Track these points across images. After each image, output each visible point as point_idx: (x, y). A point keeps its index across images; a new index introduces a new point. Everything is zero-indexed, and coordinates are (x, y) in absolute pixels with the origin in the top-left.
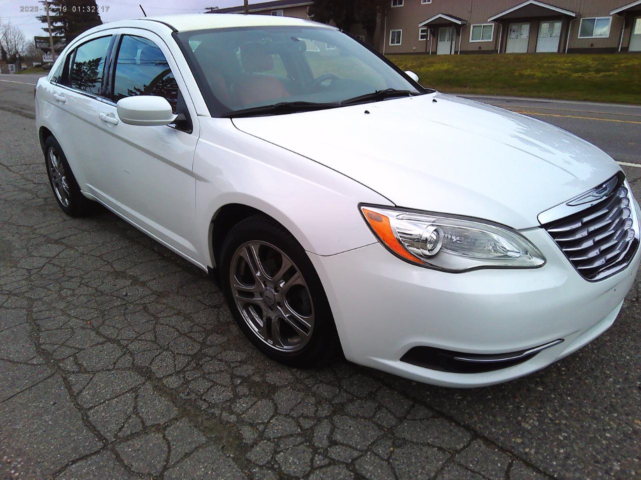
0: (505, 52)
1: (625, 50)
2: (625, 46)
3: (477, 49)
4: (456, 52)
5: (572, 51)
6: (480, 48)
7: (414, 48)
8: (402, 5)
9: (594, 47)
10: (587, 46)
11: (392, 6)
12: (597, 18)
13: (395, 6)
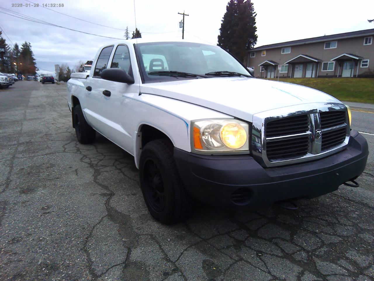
0: (293, 77)
1: (340, 76)
2: (340, 74)
3: (282, 76)
4: (274, 77)
5: (319, 77)
6: (284, 75)
7: (258, 75)
8: (254, 57)
9: (328, 75)
10: (325, 75)
11: (251, 57)
12: (329, 62)
13: (252, 57)
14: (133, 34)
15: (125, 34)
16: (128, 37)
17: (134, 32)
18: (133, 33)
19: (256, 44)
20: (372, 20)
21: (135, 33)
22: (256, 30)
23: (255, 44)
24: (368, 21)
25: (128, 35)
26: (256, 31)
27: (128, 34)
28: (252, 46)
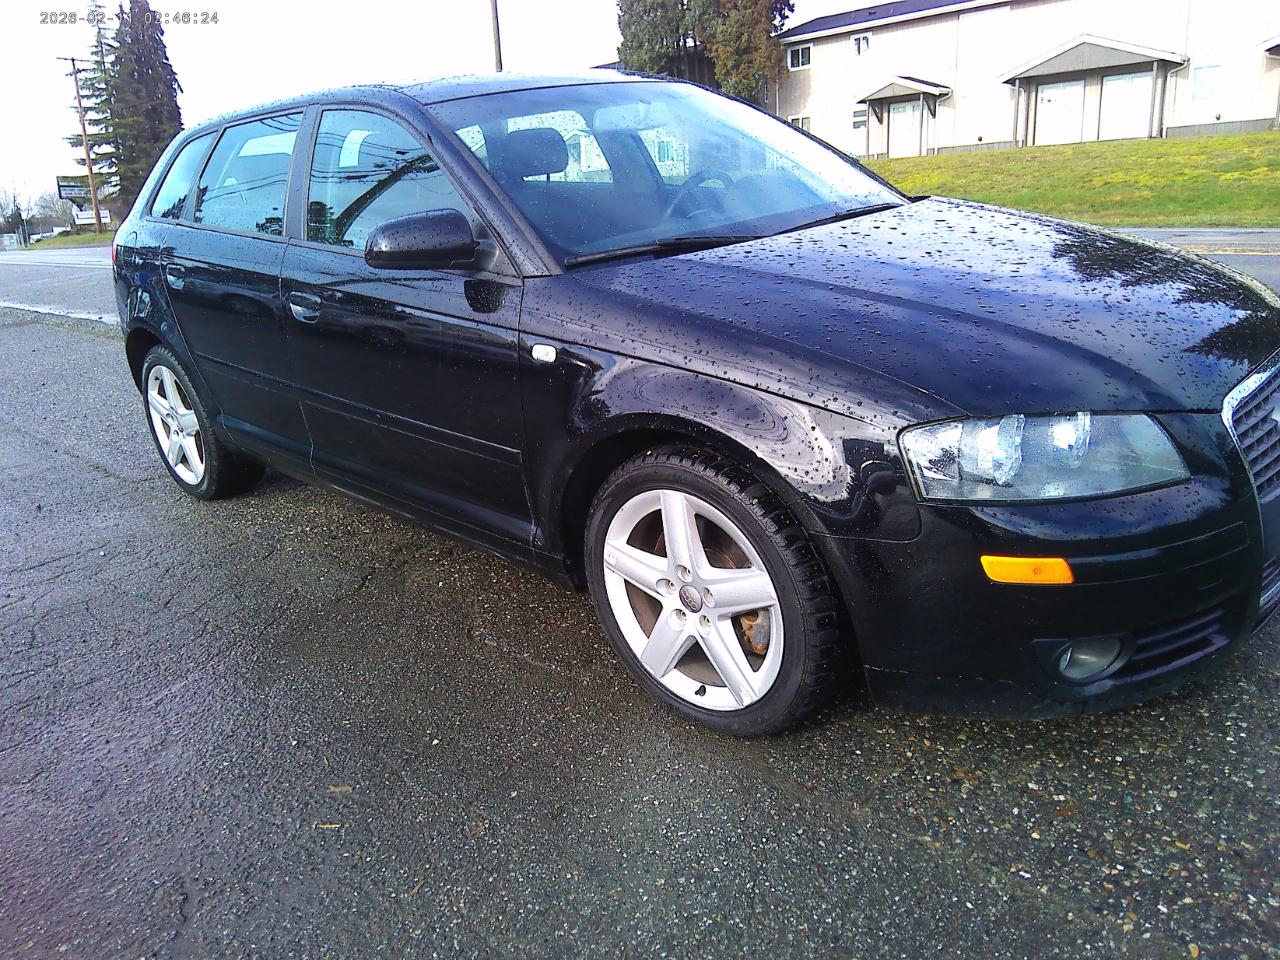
21: (128, 11)
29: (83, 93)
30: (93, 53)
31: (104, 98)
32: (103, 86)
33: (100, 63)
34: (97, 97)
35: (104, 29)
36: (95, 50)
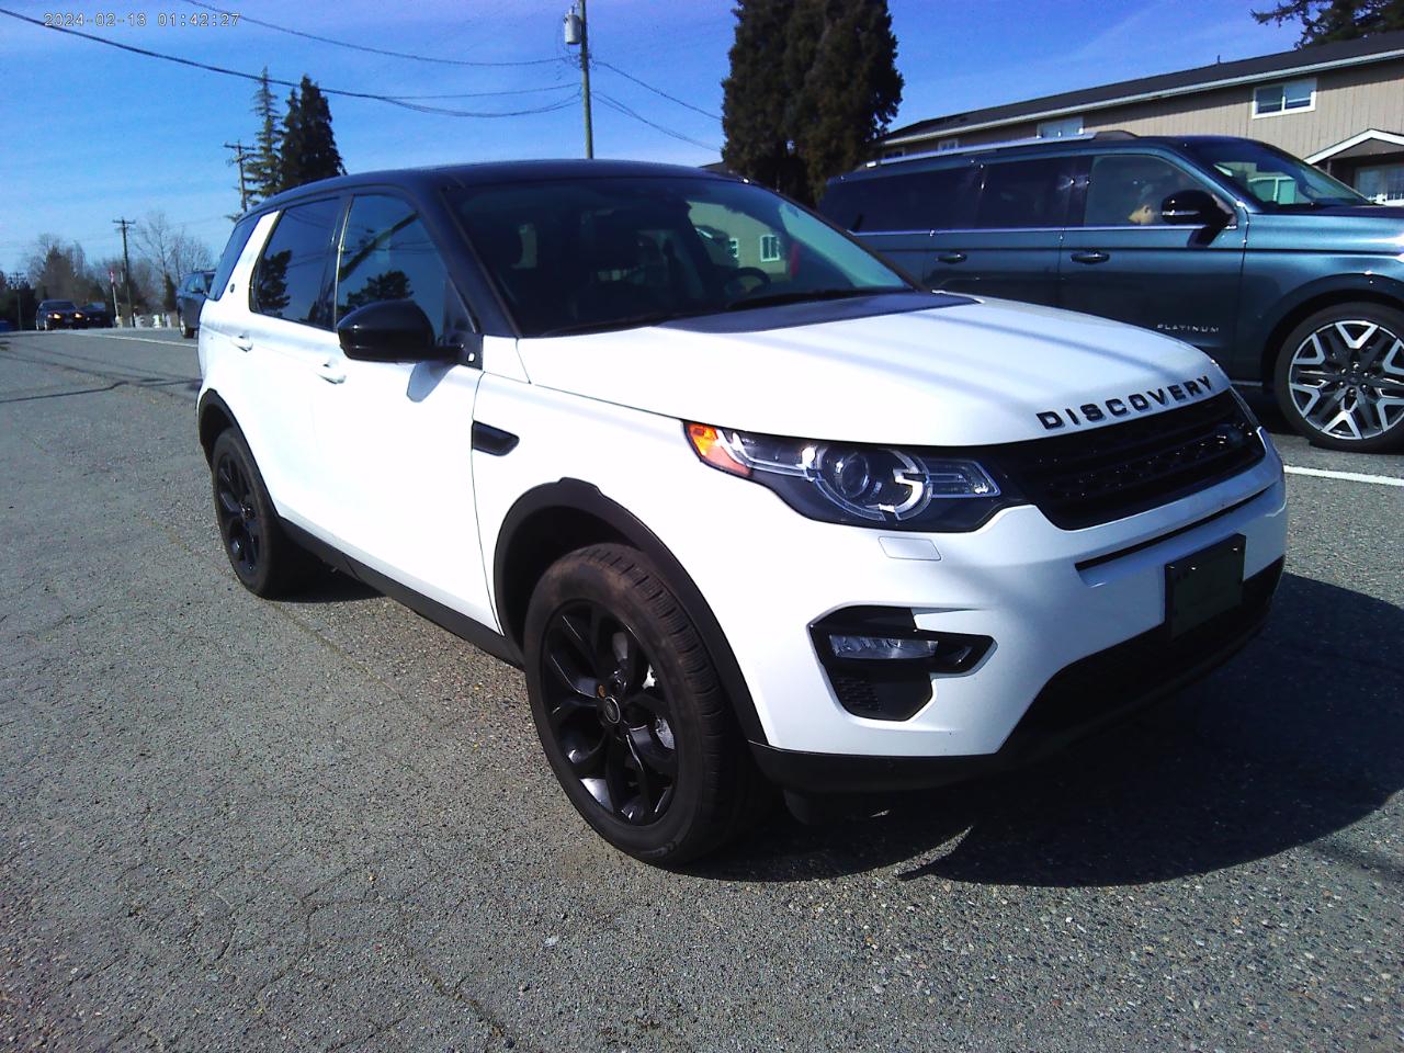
14: (289, 102)
15: (258, 99)
16: (271, 114)
17: (293, 94)
18: (289, 97)
19: (895, 115)
20: (1266, 12)
21: (299, 97)
22: (895, 51)
23: (891, 118)
24: (1254, 15)
25: (271, 107)
26: (895, 55)
27: (273, 101)
28: (879, 125)
29: (248, 175)
30: (260, 140)
31: (269, 182)
32: (269, 171)
33: (268, 150)
34: (262, 181)
35: (274, 117)
36: (262, 137)
